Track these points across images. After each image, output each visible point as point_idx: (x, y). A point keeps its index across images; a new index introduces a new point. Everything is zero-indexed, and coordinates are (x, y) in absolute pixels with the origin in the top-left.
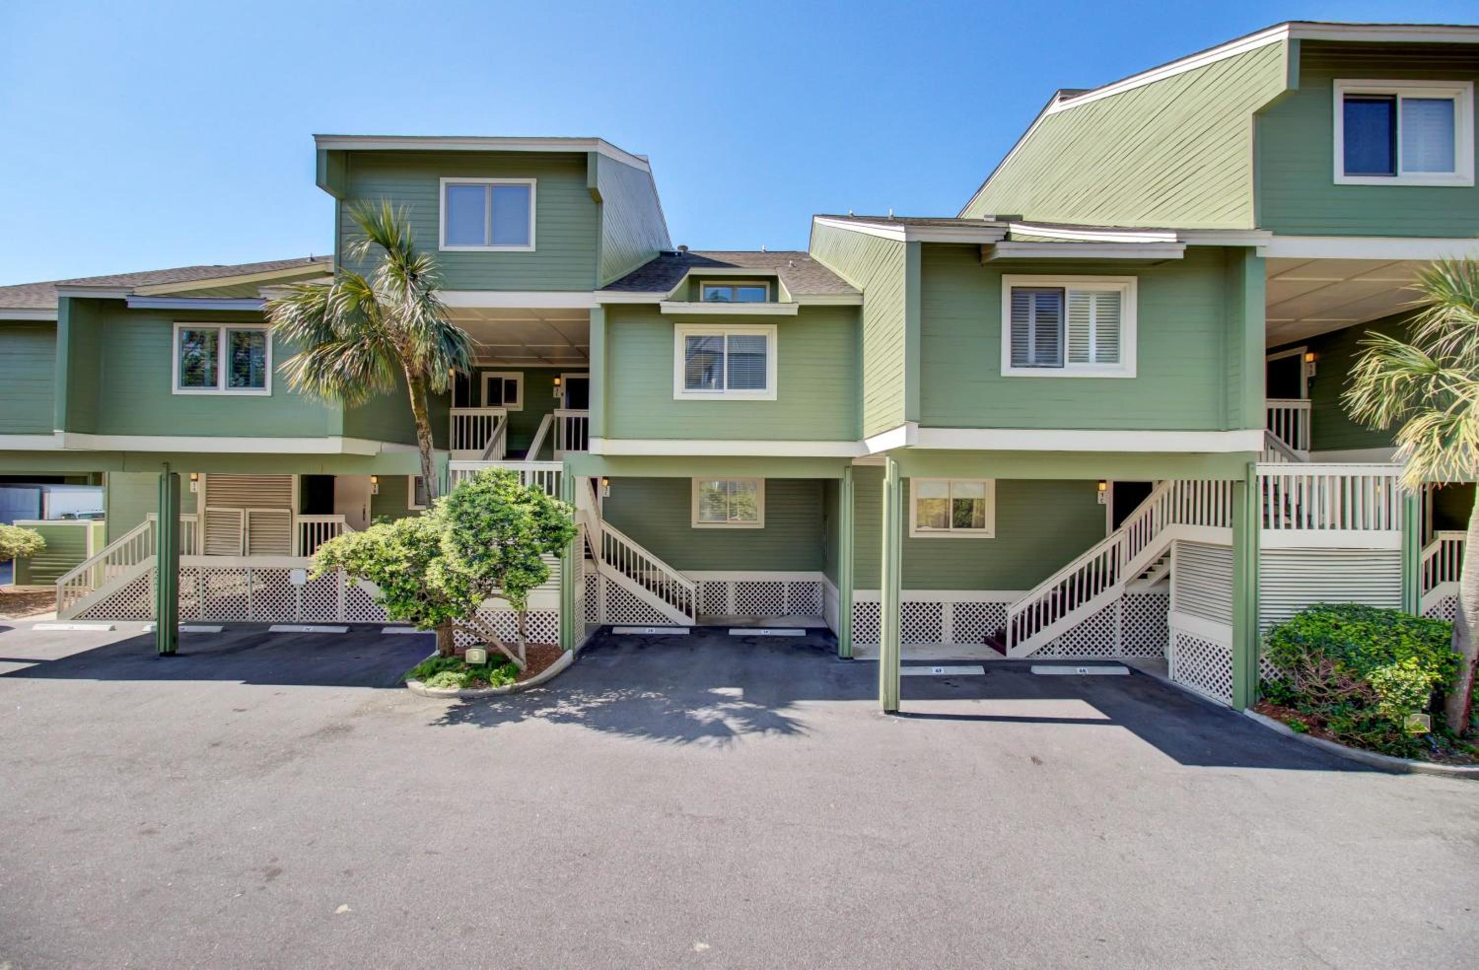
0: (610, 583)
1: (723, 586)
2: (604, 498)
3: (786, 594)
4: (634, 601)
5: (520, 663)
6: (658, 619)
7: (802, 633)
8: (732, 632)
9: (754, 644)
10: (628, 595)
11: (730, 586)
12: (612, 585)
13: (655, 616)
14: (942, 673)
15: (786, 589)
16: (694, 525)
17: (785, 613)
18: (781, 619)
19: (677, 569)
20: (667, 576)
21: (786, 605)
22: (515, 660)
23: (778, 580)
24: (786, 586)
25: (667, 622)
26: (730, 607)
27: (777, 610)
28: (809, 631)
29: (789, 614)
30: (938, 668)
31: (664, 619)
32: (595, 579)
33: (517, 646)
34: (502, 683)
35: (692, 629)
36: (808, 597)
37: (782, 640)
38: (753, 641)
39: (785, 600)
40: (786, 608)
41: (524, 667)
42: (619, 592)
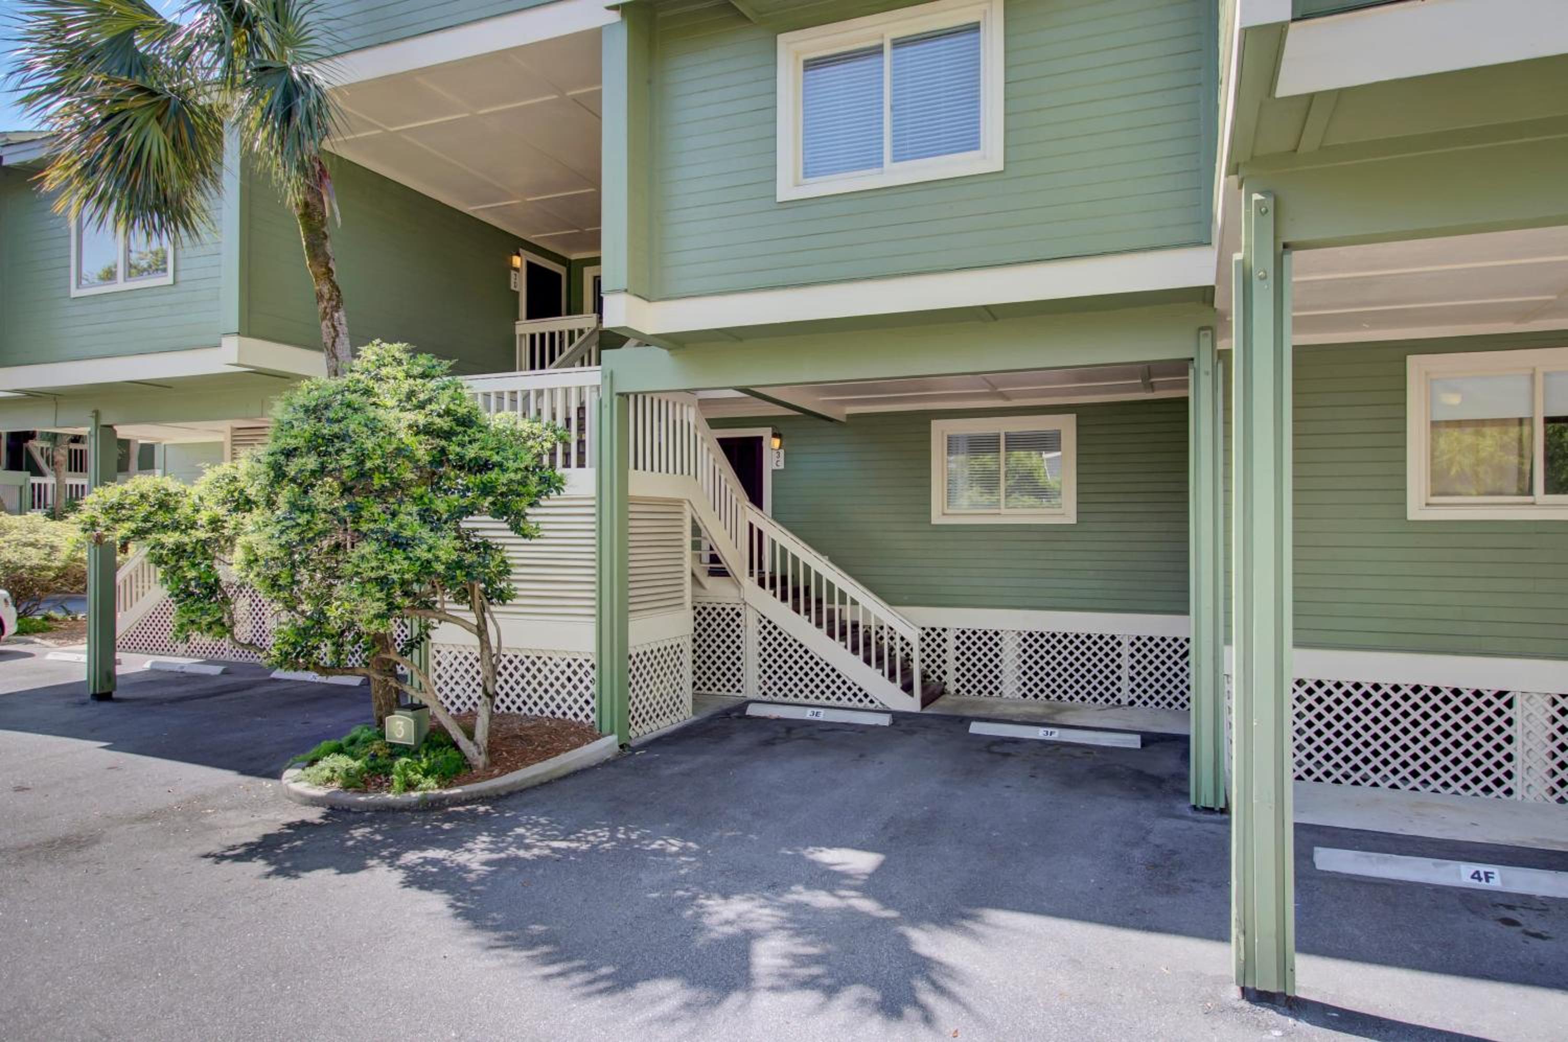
0: (765, 622)
1: (992, 639)
2: (773, 471)
3: (1125, 662)
4: (806, 658)
5: (474, 752)
6: (850, 694)
7: (1134, 742)
8: (976, 728)
9: (1007, 755)
10: (796, 646)
11: (1007, 639)
12: (768, 627)
13: (844, 688)
14: (1496, 883)
15: (1126, 650)
16: (937, 518)
17: (1125, 701)
18: (1112, 712)
19: (891, 603)
20: (867, 612)
21: (1125, 684)
22: (464, 743)
23: (1107, 632)
24: (1126, 643)
25: (866, 701)
26: (1006, 682)
27: (1107, 695)
28: (1149, 739)
29: (1132, 703)
30: (1483, 868)
31: (860, 695)
32: (738, 615)
33: (473, 714)
34: (410, 786)
35: (898, 717)
36: (1176, 669)
37: (1078, 753)
38: (1005, 749)
39: (1125, 673)
40: (1126, 690)
41: (481, 761)
42: (780, 639)
